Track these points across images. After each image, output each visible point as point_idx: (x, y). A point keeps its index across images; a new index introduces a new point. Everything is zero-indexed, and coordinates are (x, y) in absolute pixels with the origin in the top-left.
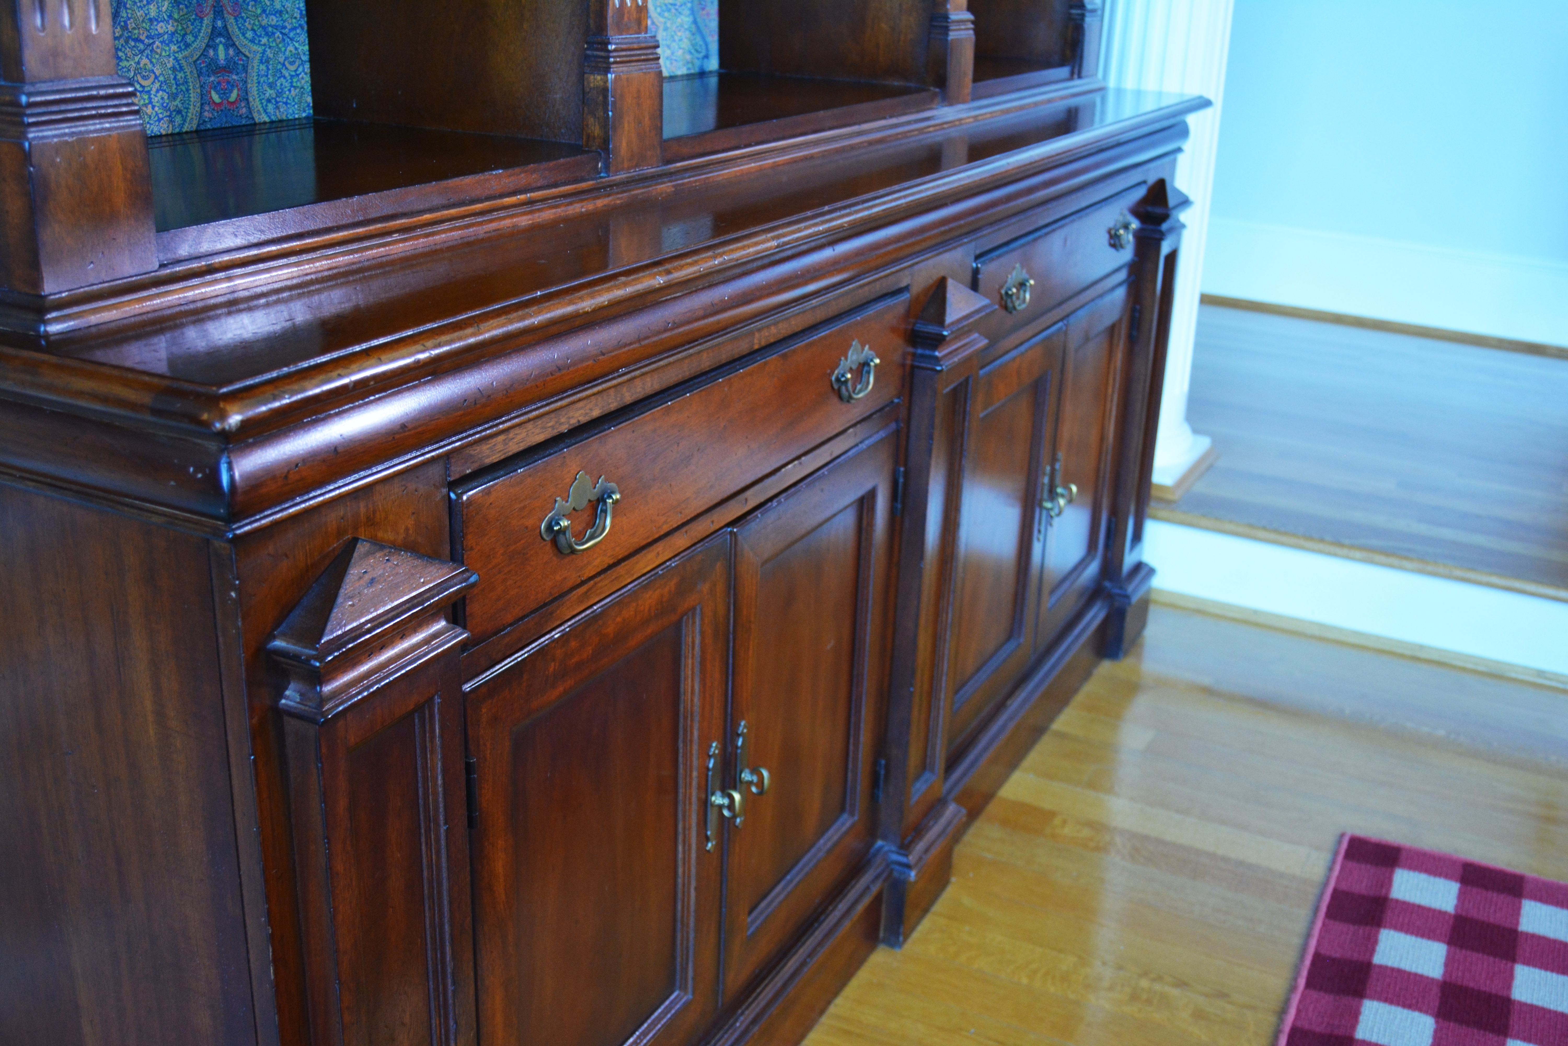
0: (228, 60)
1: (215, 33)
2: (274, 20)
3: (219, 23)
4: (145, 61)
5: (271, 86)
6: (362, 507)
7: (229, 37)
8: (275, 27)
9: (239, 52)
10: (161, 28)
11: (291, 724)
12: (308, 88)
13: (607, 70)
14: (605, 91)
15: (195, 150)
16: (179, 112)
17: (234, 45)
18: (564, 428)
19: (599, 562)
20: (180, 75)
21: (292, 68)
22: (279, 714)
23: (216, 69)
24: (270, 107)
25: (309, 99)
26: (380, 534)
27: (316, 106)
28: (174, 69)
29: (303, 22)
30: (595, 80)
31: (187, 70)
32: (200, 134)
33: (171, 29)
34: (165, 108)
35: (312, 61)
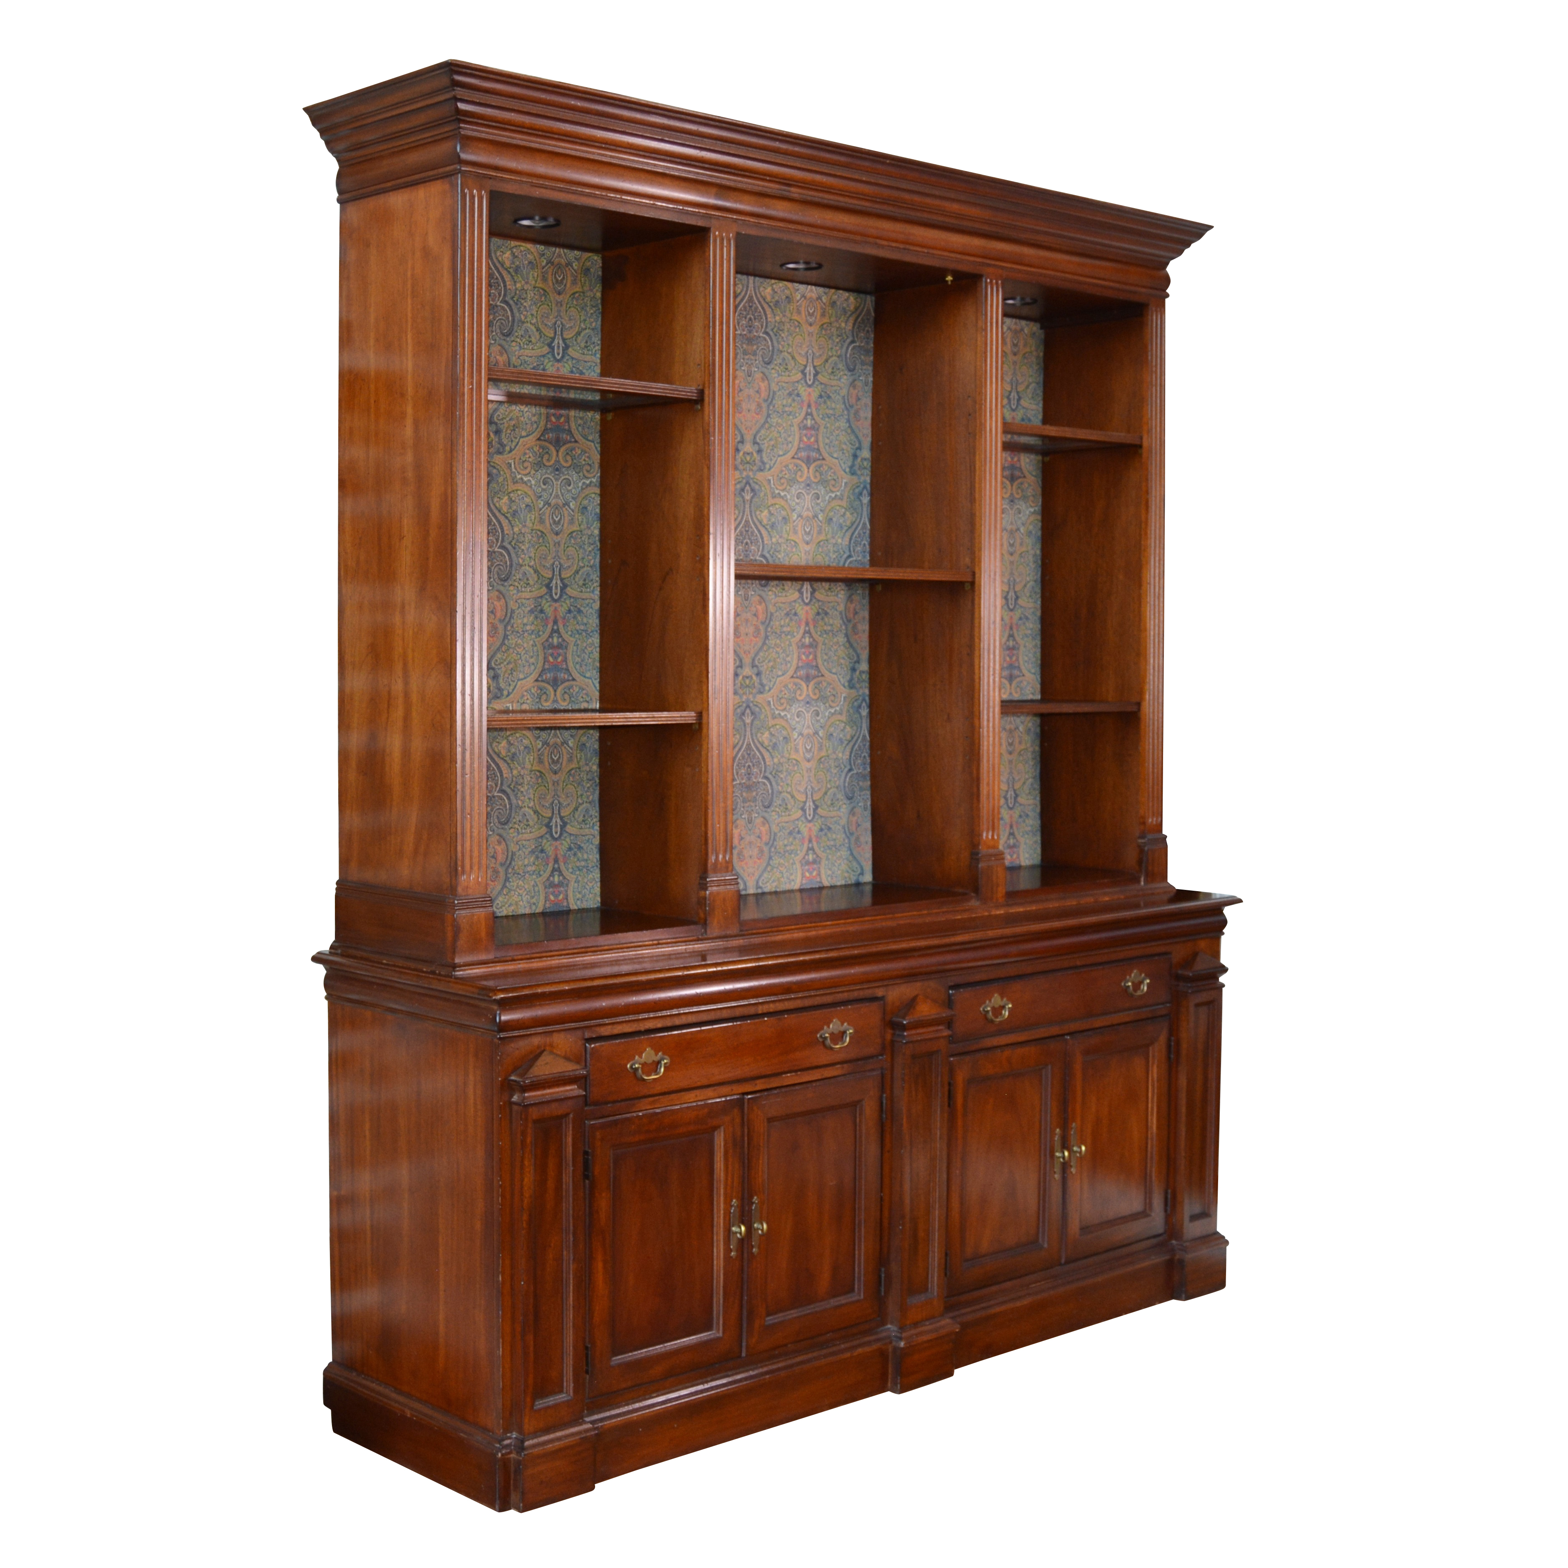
0: (559, 882)
1: (554, 870)
2: (583, 863)
3: (556, 866)
4: (521, 882)
5: (580, 893)
6: (548, 1040)
7: (560, 872)
8: (584, 867)
9: (564, 878)
10: (529, 868)
11: (515, 1108)
12: (599, 893)
13: (706, 889)
14: (705, 898)
15: (541, 920)
16: (534, 904)
17: (562, 875)
18: (642, 1029)
19: (658, 1089)
20: (536, 889)
21: (591, 885)
22: (511, 1103)
23: (552, 885)
24: (579, 903)
25: (599, 899)
26: (555, 1051)
27: (603, 902)
28: (534, 886)
29: (598, 864)
30: (702, 893)
31: (540, 886)
32: (543, 914)
33: (533, 868)
34: (528, 902)
35: (602, 881)
